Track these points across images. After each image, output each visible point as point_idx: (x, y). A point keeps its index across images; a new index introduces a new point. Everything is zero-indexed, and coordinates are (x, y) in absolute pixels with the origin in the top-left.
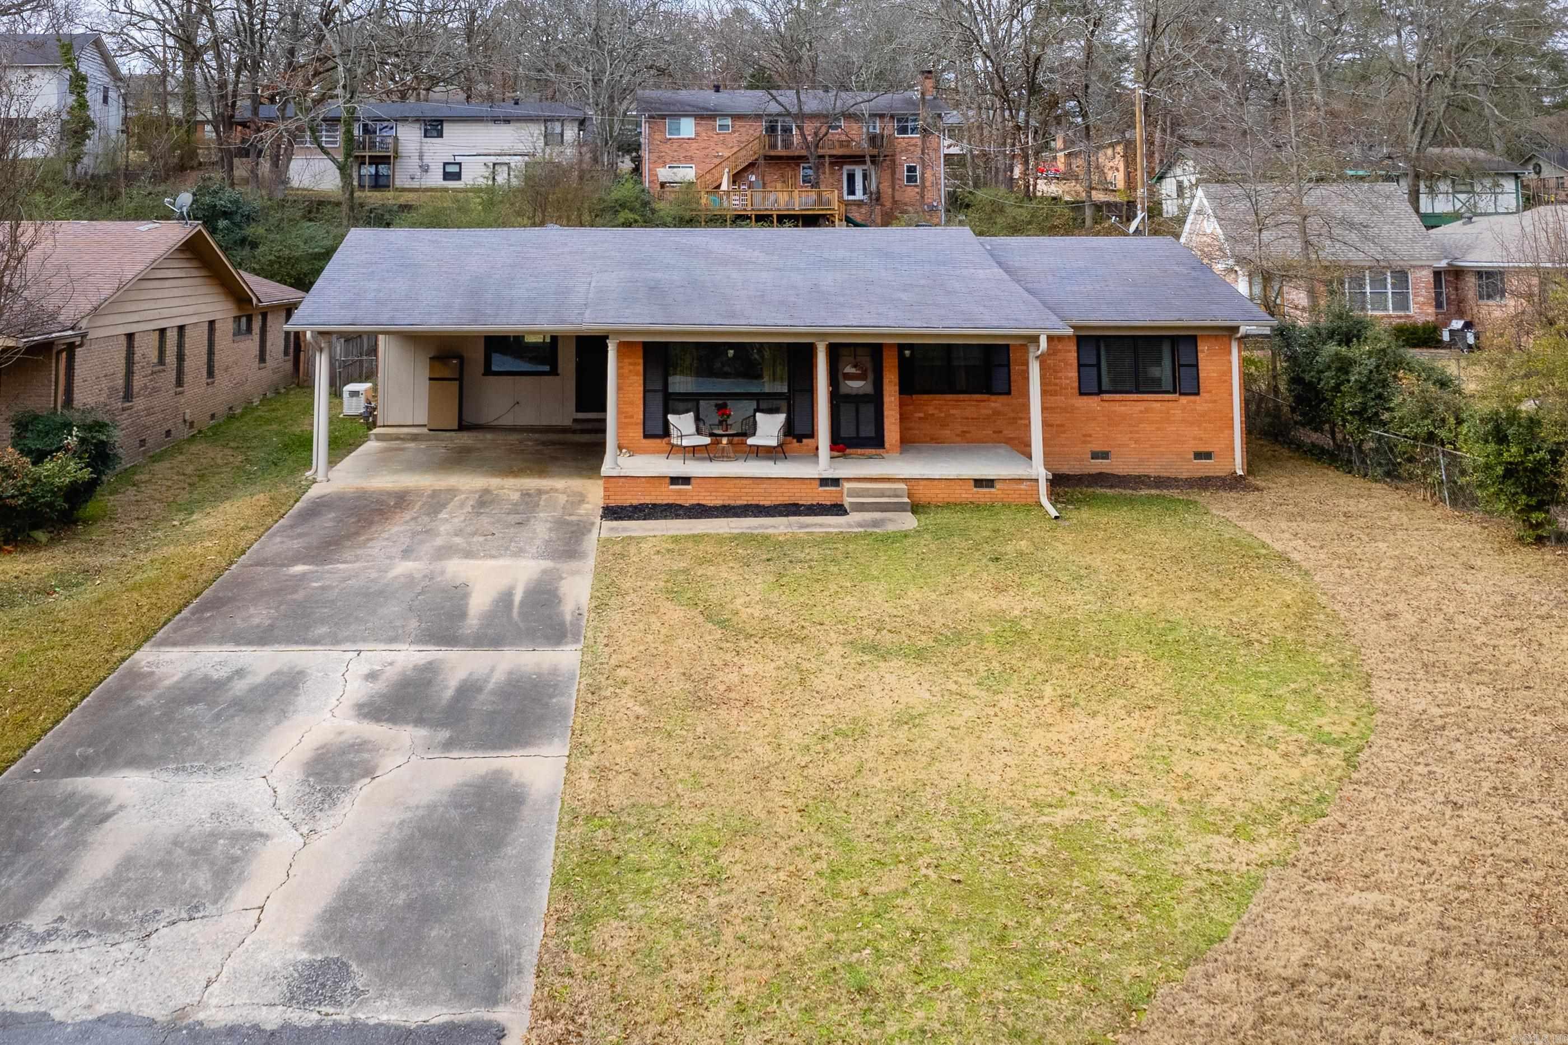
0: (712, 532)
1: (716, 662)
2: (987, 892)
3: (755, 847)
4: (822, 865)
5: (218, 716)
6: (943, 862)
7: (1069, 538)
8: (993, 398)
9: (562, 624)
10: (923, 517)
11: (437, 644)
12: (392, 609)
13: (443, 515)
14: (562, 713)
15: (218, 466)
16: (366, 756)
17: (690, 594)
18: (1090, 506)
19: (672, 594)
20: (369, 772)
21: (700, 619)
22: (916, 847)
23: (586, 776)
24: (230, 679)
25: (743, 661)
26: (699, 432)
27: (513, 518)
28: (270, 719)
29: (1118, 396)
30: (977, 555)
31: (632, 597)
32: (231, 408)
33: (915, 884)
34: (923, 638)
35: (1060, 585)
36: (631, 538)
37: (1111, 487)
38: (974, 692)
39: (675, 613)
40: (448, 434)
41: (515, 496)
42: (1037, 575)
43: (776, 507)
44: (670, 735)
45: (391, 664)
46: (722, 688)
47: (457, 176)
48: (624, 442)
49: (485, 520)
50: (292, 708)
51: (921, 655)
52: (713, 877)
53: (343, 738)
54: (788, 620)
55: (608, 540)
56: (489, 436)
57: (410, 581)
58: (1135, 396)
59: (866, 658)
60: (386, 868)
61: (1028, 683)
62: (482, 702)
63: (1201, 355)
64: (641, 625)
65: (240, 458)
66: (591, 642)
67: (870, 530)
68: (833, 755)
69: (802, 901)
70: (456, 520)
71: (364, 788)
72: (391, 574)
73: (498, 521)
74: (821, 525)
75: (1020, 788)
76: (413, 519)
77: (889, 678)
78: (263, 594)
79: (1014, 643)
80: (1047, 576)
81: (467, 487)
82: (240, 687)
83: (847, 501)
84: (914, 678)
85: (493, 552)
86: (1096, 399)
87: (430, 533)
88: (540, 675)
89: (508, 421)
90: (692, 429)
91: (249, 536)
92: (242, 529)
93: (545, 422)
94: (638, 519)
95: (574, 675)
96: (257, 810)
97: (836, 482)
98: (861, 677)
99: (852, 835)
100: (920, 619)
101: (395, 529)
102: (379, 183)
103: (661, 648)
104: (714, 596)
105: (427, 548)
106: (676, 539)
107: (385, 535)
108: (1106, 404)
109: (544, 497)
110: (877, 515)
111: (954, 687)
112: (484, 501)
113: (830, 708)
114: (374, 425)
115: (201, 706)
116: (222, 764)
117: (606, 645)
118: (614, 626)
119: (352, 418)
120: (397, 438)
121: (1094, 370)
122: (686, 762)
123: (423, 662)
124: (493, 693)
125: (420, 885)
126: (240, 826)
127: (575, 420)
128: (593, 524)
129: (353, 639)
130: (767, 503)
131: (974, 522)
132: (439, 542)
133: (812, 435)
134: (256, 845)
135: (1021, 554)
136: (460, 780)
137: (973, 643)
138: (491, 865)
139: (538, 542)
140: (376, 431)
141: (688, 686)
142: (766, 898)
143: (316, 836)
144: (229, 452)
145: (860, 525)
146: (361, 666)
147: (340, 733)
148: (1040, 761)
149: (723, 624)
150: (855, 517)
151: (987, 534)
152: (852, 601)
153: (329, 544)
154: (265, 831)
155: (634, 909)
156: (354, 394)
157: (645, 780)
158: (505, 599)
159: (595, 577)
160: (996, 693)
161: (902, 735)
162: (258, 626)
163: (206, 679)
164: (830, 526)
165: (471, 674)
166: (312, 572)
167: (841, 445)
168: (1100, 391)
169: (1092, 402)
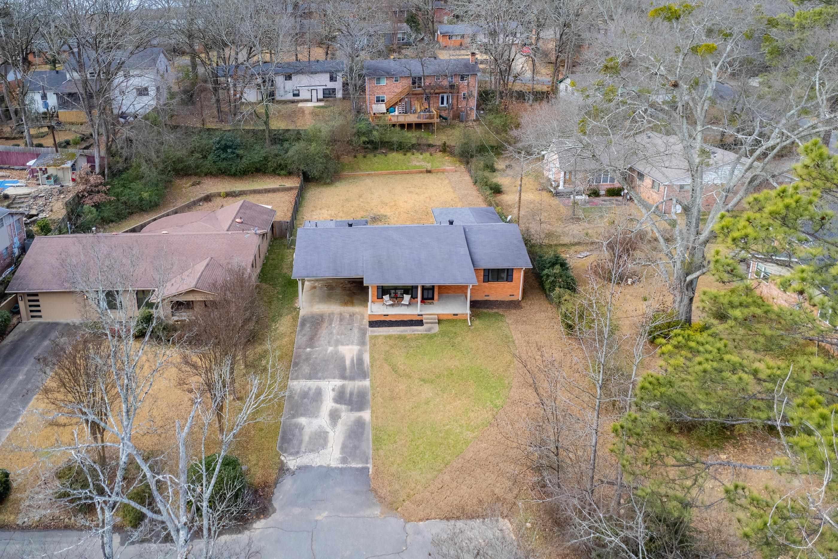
0: (393, 333)
1: (394, 385)
5: (310, 402)
9: (365, 372)
10: (440, 326)
11: (343, 379)
12: (331, 366)
13: (333, 325)
17: (389, 361)
18: (479, 318)
19: (386, 360)
20: (340, 417)
21: (391, 370)
23: (374, 418)
24: (308, 390)
25: (400, 385)
27: (349, 327)
28: (319, 403)
30: (449, 344)
31: (378, 362)
32: (263, 261)
34: (433, 376)
36: (376, 336)
38: (440, 393)
39: (386, 368)
41: (348, 316)
42: (460, 352)
44: (387, 408)
45: (336, 386)
46: (396, 393)
49: (343, 327)
50: (322, 399)
51: (432, 382)
54: (408, 370)
55: (371, 336)
57: (332, 354)
59: (422, 383)
60: (348, 439)
61: (450, 390)
62: (354, 398)
64: (380, 373)
65: (276, 291)
66: (371, 378)
67: (428, 333)
68: (414, 413)
70: (336, 328)
71: (340, 421)
73: (346, 328)
76: (327, 327)
77: (426, 390)
78: (304, 360)
79: (450, 377)
81: (336, 311)
82: (311, 393)
83: (424, 321)
84: (430, 389)
85: (347, 343)
87: (332, 333)
88: (363, 389)
91: (293, 335)
92: (290, 332)
94: (377, 327)
95: (369, 389)
97: (422, 315)
100: (433, 370)
101: (324, 332)
103: (384, 381)
104: (394, 361)
105: (333, 341)
106: (386, 338)
107: (322, 335)
109: (354, 316)
110: (430, 325)
111: (437, 392)
112: (341, 318)
113: (414, 399)
115: (306, 399)
116: (316, 415)
117: (374, 379)
118: (375, 372)
122: (390, 415)
123: (341, 385)
124: (356, 395)
125: (353, 443)
126: (324, 430)
128: (367, 329)
129: (326, 377)
131: (451, 329)
132: (335, 338)
133: (417, 298)
135: (459, 343)
136: (354, 419)
137: (442, 377)
138: (363, 438)
139: (356, 338)
141: (390, 393)
143: (336, 432)
144: (272, 288)
145: (426, 330)
146: (331, 388)
147: (332, 407)
149: (396, 372)
150: (425, 327)
151: (453, 335)
152: (421, 363)
153: (311, 338)
154: (328, 431)
159: (370, 352)
160: (444, 393)
161: (426, 407)
162: (308, 373)
163: (304, 391)
164: (419, 330)
165: (351, 389)
166: (312, 351)
167: (424, 300)
168: (489, 281)
169: (486, 284)
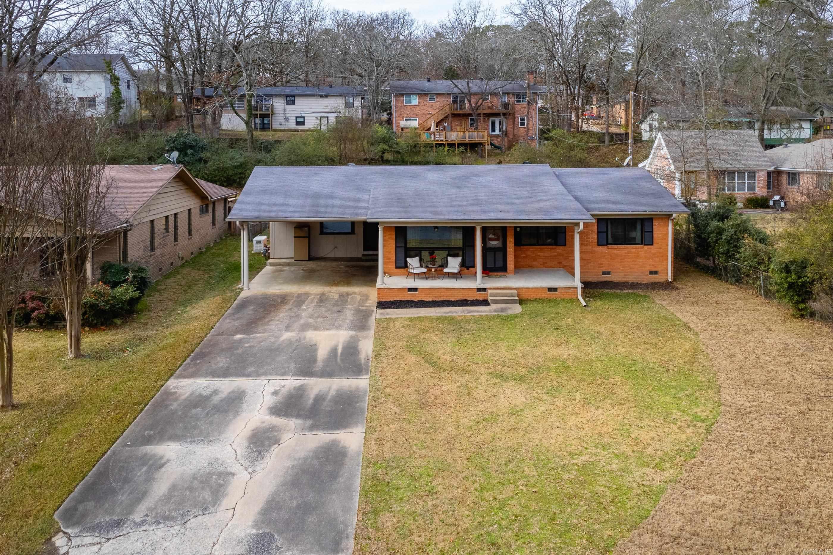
0: (428, 315)
1: (430, 384)
2: (548, 497)
3: (448, 476)
4: (477, 485)
5: (207, 414)
6: (529, 483)
7: (590, 317)
8: (558, 247)
9: (360, 365)
10: (524, 306)
11: (304, 376)
12: (282, 358)
13: (303, 307)
14: (362, 411)
15: (196, 281)
16: (275, 434)
17: (418, 349)
18: (601, 299)
19: (410, 349)
20: (277, 442)
21: (423, 362)
22: (518, 476)
23: (373, 443)
24: (211, 395)
25: (443, 384)
26: (421, 266)
27: (335, 309)
28: (231, 415)
29: (615, 246)
30: (548, 326)
31: (391, 350)
32: (200, 249)
33: (517, 494)
34: (523, 370)
35: (585, 342)
36: (390, 319)
37: (611, 289)
38: (545, 397)
39: (411, 359)
40: (304, 262)
41: (336, 297)
42: (575, 337)
43: (457, 301)
44: (410, 422)
45: (284, 386)
46: (433, 397)
47: (303, 123)
48: (387, 270)
49: (323, 310)
50: (240, 410)
51: (522, 379)
52: (429, 492)
53: (264, 425)
54: (463, 362)
55: (380, 319)
56: (323, 263)
57: (290, 342)
58: (623, 246)
59: (497, 381)
60: (287, 489)
61: (569, 392)
62: (326, 406)
63: (654, 227)
64: (396, 365)
65: (207, 276)
66: (373, 374)
67: (500, 314)
68: (482, 431)
69: (468, 503)
70: (309, 310)
71: (275, 450)
72: (282, 339)
73: (329, 310)
74: (478, 311)
75: (564, 446)
76: (290, 309)
77: (508, 391)
78: (222, 350)
79: (564, 372)
80: (580, 337)
81: (314, 292)
82: (216, 399)
83: (490, 299)
84: (518, 390)
85: (328, 327)
86: (605, 247)
87: (298, 316)
88: (351, 391)
89: (332, 255)
90: (418, 265)
91: (214, 319)
92: (211, 316)
93: (349, 256)
94: (394, 308)
95: (366, 391)
96: (229, 461)
97: (484, 290)
98: (495, 390)
99: (490, 471)
100: (522, 361)
101: (282, 315)
102: (265, 127)
103: (405, 377)
104: (429, 349)
105: (296, 326)
106: (411, 319)
107: (277, 318)
108: (610, 250)
109: (350, 297)
110: (503, 305)
111: (536, 395)
112: (322, 299)
113: (481, 407)
114: (268, 258)
115: (199, 409)
116: (211, 439)
117: (381, 376)
118: (384, 365)
119: (258, 253)
120: (279, 264)
121: (605, 234)
122: (417, 435)
123: (298, 385)
124: (330, 401)
125: (302, 497)
126: (221, 469)
127: (363, 255)
128: (373, 311)
129: (265, 374)
130: (453, 299)
131: (548, 309)
132: (302, 321)
133: (474, 266)
134: (230, 478)
135: (568, 325)
136: (318, 445)
137: (545, 372)
138: (333, 486)
139: (348, 321)
140: (270, 261)
141: (418, 397)
142: (453, 501)
143: (255, 474)
144: (201, 272)
145: (495, 311)
146: (270, 389)
147: (263, 422)
148: (573, 432)
149: (433, 364)
150: (493, 307)
151: (553, 315)
152: (491, 351)
153: (252, 323)
154: (233, 471)
155: (396, 507)
156: (259, 242)
157: (399, 445)
158: (334, 351)
159: (375, 338)
160: (554, 397)
161: (513, 420)
162: (222, 368)
163: (200, 395)
164: (482, 312)
165: (320, 391)
166: (244, 338)
167: (487, 271)
168: (607, 244)
169: (604, 249)
